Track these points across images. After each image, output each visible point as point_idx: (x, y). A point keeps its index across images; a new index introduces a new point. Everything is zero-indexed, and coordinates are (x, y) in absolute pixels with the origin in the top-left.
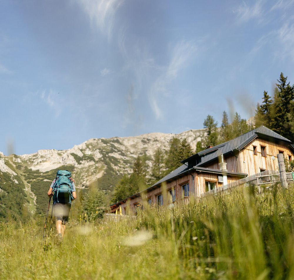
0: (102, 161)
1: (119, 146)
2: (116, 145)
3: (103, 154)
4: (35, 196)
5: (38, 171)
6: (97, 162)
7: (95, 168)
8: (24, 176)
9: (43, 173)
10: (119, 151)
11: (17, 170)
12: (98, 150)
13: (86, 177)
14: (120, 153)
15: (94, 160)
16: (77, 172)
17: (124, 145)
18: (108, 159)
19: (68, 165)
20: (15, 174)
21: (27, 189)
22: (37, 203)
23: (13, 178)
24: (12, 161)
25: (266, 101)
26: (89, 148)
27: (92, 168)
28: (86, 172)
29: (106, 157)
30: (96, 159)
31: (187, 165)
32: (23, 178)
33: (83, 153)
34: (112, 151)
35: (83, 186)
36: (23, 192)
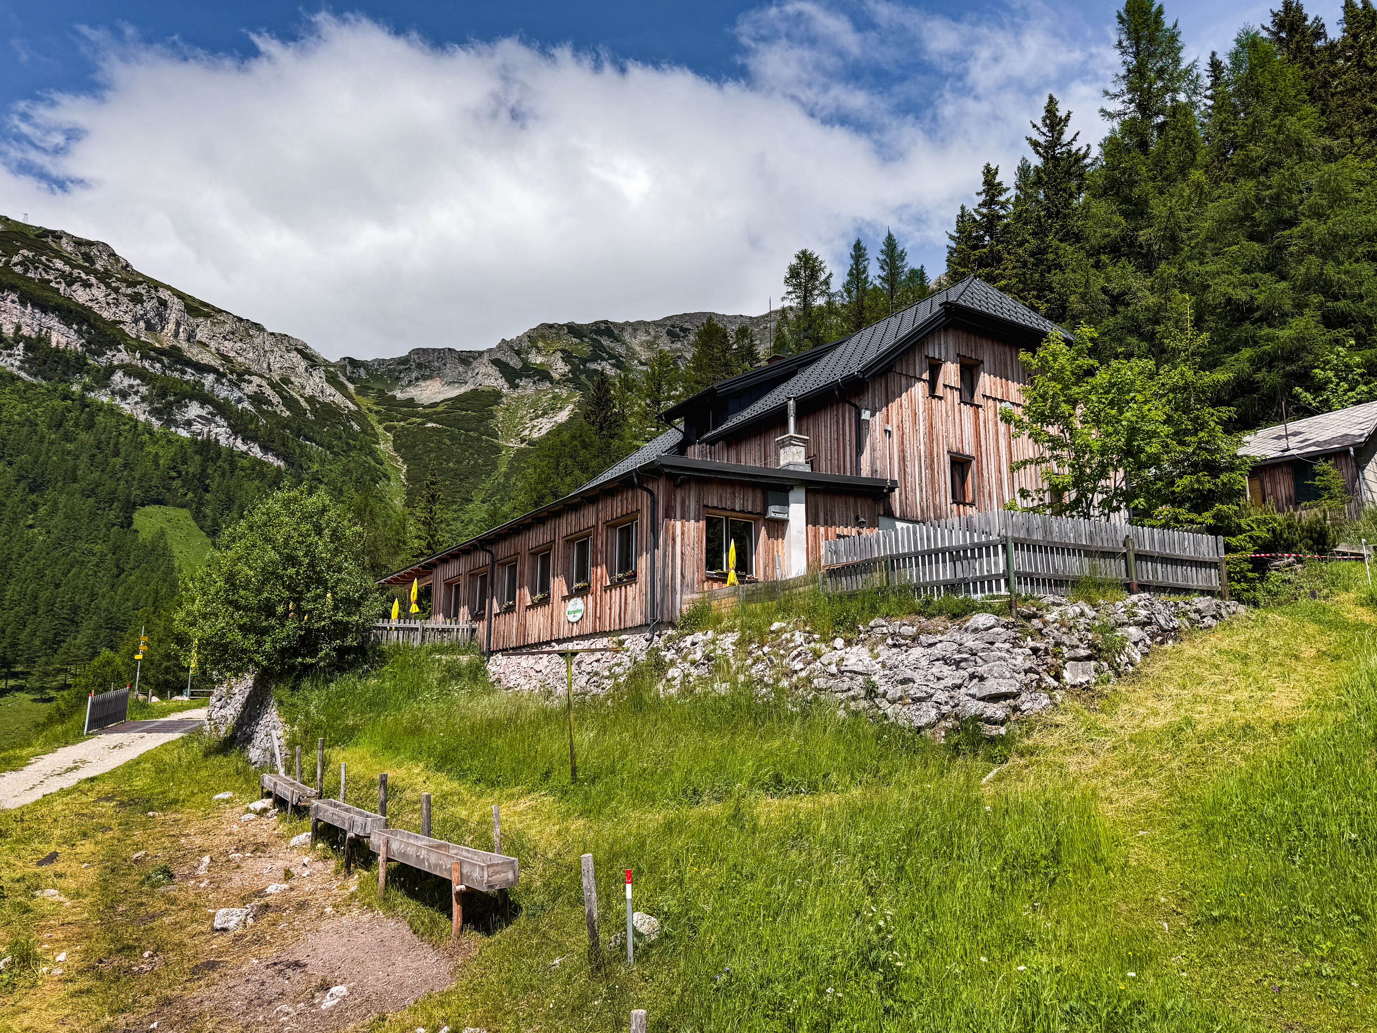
0: (568, 380)
1: (612, 345)
2: (605, 342)
3: (572, 364)
4: (404, 463)
5: (411, 402)
6: (558, 383)
7: (554, 398)
8: (377, 412)
9: (425, 407)
10: (611, 356)
11: (358, 398)
12: (559, 354)
13: (532, 419)
14: (613, 361)
15: (551, 380)
16: (509, 405)
17: (624, 343)
18: (583, 377)
19: (486, 389)
20: (353, 407)
21: (385, 447)
22: (408, 480)
23: (347, 418)
24: (345, 375)
25: (990, 203)
26: (537, 348)
27: (544, 399)
28: (530, 407)
29: (579, 370)
30: (556, 376)
31: (682, 427)
32: (373, 419)
33: (522, 359)
34: (595, 358)
35: (523, 441)
36: (372, 453)
